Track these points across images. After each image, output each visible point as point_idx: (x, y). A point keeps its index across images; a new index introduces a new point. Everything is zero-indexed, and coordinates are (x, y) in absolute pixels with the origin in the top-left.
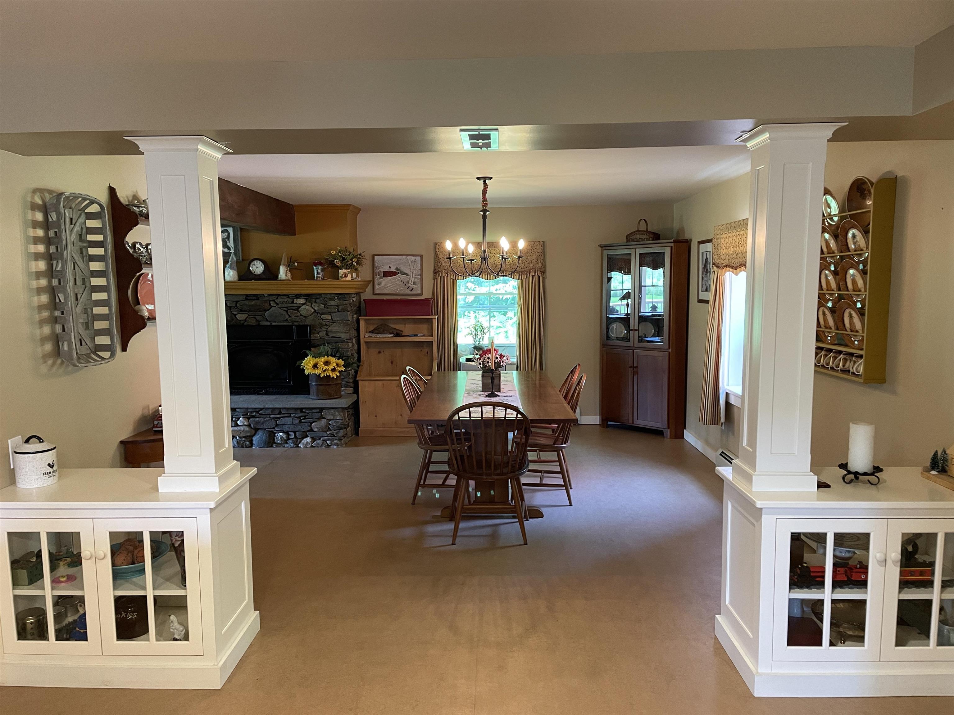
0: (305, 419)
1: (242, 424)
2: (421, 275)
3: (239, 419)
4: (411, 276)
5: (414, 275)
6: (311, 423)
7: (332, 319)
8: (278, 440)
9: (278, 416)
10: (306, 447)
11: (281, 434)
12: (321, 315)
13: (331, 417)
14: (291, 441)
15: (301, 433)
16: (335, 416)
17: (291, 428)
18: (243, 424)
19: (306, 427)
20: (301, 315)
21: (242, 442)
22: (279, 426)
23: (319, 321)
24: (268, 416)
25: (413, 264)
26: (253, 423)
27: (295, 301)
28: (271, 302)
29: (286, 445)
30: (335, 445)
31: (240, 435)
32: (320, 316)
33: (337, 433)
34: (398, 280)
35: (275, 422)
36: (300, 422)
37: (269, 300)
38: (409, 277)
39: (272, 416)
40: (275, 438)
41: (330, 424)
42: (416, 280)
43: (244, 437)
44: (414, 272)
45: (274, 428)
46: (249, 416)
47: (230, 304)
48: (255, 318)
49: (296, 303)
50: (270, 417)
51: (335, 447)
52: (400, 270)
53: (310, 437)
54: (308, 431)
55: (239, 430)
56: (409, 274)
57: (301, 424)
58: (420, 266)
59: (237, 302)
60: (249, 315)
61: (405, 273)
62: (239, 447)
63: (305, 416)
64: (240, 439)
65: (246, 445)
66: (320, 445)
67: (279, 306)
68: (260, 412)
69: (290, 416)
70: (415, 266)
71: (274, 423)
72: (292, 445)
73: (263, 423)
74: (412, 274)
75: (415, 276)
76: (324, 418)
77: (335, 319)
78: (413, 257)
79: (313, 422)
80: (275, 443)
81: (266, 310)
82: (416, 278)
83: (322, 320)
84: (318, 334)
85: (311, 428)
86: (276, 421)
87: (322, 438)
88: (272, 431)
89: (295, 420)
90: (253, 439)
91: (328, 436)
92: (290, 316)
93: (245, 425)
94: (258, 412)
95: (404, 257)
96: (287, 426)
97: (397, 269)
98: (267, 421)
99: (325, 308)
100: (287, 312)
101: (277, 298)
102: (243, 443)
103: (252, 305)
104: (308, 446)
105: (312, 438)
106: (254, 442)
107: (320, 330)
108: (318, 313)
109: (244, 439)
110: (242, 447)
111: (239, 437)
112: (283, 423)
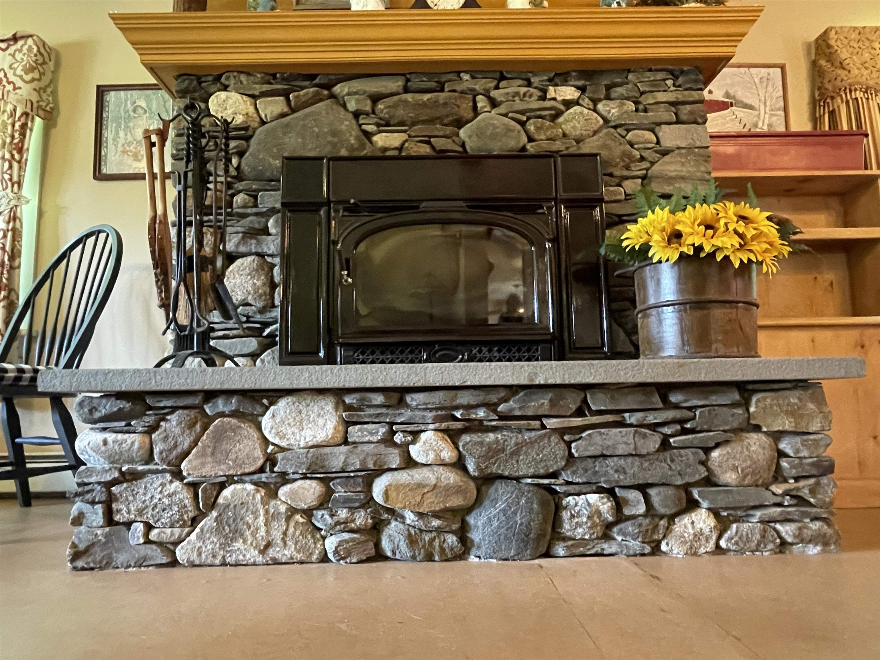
0: (685, 432)
1: (431, 458)
2: (786, 109)
3: (416, 434)
4: (762, 112)
5: (768, 109)
6: (707, 450)
7: (658, 143)
8: (579, 525)
9: (577, 421)
10: (695, 554)
11: (593, 498)
12: (628, 131)
13: (788, 425)
14: (629, 527)
15: (670, 491)
16: (802, 416)
17: (630, 472)
18: (437, 455)
19: (688, 466)
20: (565, 135)
21: (427, 537)
22: (580, 465)
23: (622, 147)
24: (536, 424)
25: (764, 84)
26: (478, 451)
27: (551, 92)
28: (479, 98)
29: (608, 547)
30: (812, 540)
31: (419, 504)
32: (624, 133)
33: (813, 491)
34: (732, 120)
35: (563, 445)
36: (665, 445)
37: (473, 90)
38: (756, 113)
39: (551, 423)
40: (565, 515)
41: (782, 454)
42: (774, 118)
43: (436, 515)
44: (768, 103)
45: (554, 475)
46: (458, 425)
47: (358, 101)
48: (428, 143)
49: (554, 99)
50: (543, 427)
51: (813, 550)
52: (734, 97)
53: (709, 509)
54: (696, 484)
55: (420, 485)
56: (756, 106)
57: (667, 454)
58: (781, 88)
59: (375, 99)
60: (410, 136)
61: (746, 104)
62: (414, 558)
63: (682, 422)
64: (421, 524)
65: (442, 550)
66: (753, 545)
67: (502, 109)
68: (501, 408)
69: (621, 424)
70: (770, 88)
71: (561, 450)
72: (635, 545)
73: (515, 453)
74: (762, 107)
75: (772, 110)
76: (757, 428)
77: (667, 143)
78: (763, 70)
79: (717, 445)
80: (565, 539)
81: (460, 123)
82: (772, 115)
83: (629, 147)
84: (620, 185)
85: (708, 469)
86: (569, 444)
87: (758, 514)
88: (548, 488)
89: (645, 436)
90: (471, 520)
91: (779, 505)
92: (531, 140)
93: (444, 464)
94: (492, 407)
95: (742, 70)
96: (610, 462)
97: (727, 95)
98: (532, 443)
99: (637, 110)
100: (523, 124)
101: (497, 87)
102: (432, 540)
103: (424, 105)
104: (702, 550)
105: (715, 512)
106: (475, 536)
107: (625, 173)
108: (615, 127)
109: (436, 523)
110: (429, 558)
111: (420, 515)
112: (592, 451)
